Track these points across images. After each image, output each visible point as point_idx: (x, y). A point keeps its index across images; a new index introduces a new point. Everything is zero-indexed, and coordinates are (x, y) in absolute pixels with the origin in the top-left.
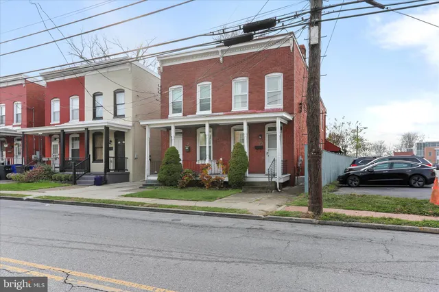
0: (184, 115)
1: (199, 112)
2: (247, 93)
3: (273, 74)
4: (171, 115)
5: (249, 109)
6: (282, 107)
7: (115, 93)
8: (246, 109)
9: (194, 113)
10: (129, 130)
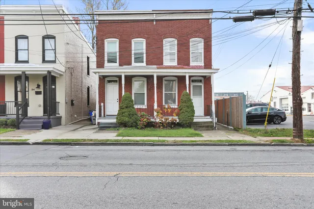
0: (120, 65)
1: (133, 64)
2: (176, 51)
3: (196, 39)
4: (106, 64)
5: (178, 64)
6: (203, 65)
7: (44, 38)
8: (175, 64)
9: (130, 64)
10: (61, 75)
